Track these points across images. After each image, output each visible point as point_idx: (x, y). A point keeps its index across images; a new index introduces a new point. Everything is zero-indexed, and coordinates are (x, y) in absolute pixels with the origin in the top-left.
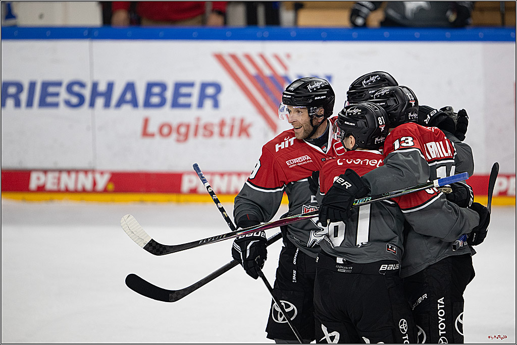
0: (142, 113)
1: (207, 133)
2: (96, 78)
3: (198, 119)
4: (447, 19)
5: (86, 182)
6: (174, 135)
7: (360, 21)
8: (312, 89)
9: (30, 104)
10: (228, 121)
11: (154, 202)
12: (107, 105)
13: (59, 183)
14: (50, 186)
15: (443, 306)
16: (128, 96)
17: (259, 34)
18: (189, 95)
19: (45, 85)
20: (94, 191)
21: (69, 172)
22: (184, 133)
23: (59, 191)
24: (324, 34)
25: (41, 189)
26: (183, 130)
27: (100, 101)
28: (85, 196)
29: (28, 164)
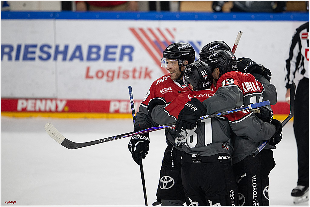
0: (85, 64)
1: (125, 76)
2: (58, 43)
3: (120, 68)
4: (271, 7)
5: (51, 106)
6: (105, 78)
7: (218, 8)
8: (181, 49)
9: (17, 58)
10: (138, 69)
11: (93, 118)
12: (64, 59)
13: (35, 107)
14: (29, 108)
15: (256, 181)
16: (77, 54)
17: (157, 16)
18: (114, 53)
19: (27, 47)
20: (56, 111)
21: (41, 100)
22: (111, 76)
23: (35, 112)
24: (196, 16)
25: (24, 110)
26: (110, 74)
27: (60, 57)
28: (51, 114)
29: (16, 95)
